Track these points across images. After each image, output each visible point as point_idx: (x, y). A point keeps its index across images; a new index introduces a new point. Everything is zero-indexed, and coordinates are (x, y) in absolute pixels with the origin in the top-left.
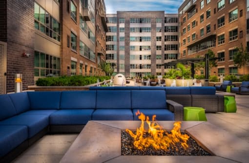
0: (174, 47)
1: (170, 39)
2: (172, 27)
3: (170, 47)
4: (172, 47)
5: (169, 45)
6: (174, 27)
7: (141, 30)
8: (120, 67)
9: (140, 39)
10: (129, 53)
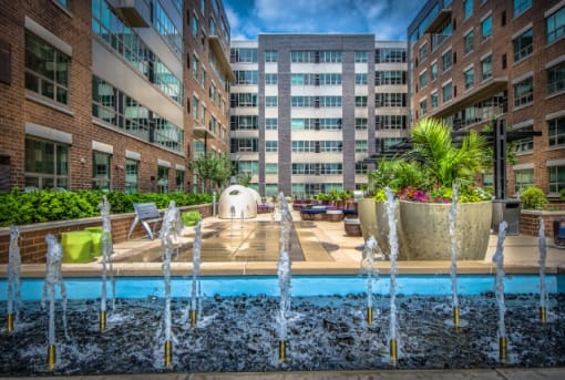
0: (399, 122)
1: (390, 103)
2: (393, 73)
3: (390, 120)
4: (393, 122)
5: (387, 117)
6: (398, 72)
7: (317, 80)
8: (267, 170)
9: (317, 102)
10: (289, 137)
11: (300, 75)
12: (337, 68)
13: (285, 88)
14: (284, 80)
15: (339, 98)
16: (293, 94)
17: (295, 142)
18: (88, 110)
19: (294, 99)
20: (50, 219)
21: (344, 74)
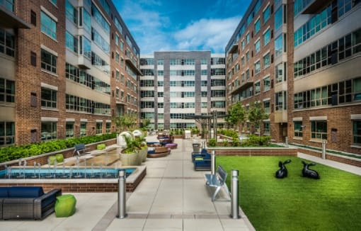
2: (220, 69)
6: (222, 69)
7: (183, 73)
8: (158, 116)
9: (183, 84)
10: (169, 101)
11: (175, 71)
12: (192, 68)
13: (167, 77)
14: (166, 73)
15: (193, 82)
16: (171, 80)
17: (172, 104)
18: (64, 108)
19: (172, 82)
20: (46, 152)
21: (196, 70)
